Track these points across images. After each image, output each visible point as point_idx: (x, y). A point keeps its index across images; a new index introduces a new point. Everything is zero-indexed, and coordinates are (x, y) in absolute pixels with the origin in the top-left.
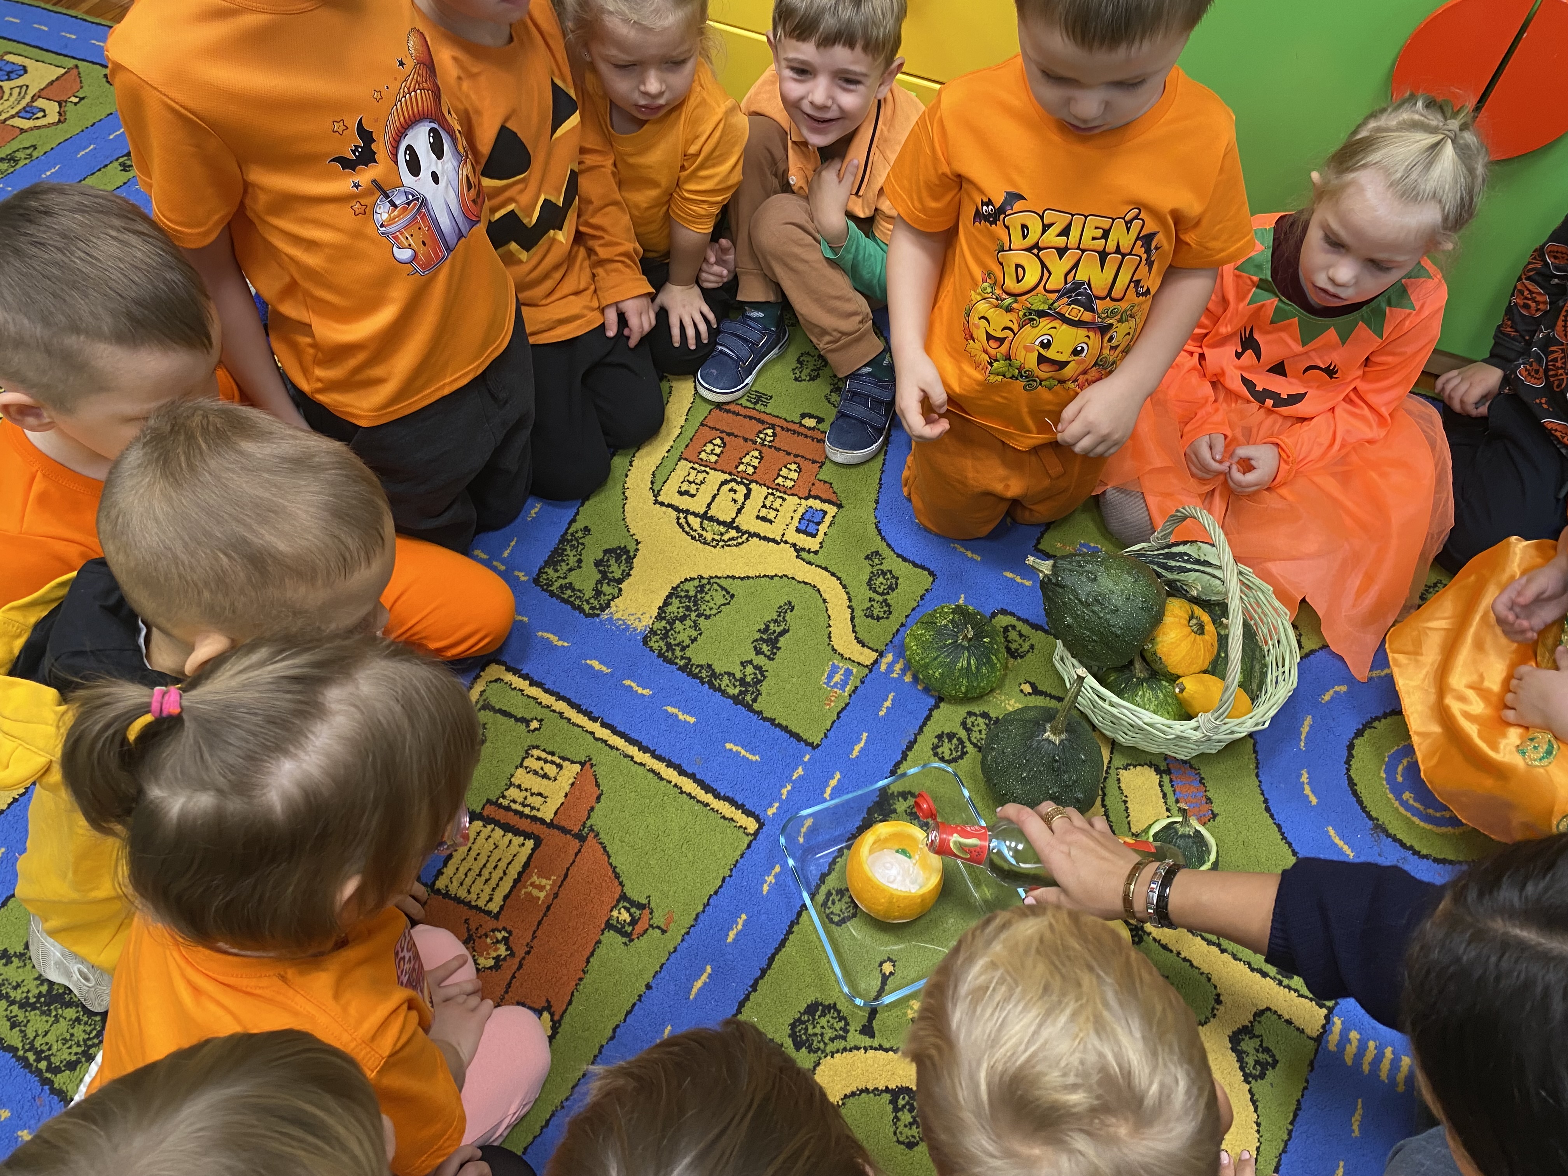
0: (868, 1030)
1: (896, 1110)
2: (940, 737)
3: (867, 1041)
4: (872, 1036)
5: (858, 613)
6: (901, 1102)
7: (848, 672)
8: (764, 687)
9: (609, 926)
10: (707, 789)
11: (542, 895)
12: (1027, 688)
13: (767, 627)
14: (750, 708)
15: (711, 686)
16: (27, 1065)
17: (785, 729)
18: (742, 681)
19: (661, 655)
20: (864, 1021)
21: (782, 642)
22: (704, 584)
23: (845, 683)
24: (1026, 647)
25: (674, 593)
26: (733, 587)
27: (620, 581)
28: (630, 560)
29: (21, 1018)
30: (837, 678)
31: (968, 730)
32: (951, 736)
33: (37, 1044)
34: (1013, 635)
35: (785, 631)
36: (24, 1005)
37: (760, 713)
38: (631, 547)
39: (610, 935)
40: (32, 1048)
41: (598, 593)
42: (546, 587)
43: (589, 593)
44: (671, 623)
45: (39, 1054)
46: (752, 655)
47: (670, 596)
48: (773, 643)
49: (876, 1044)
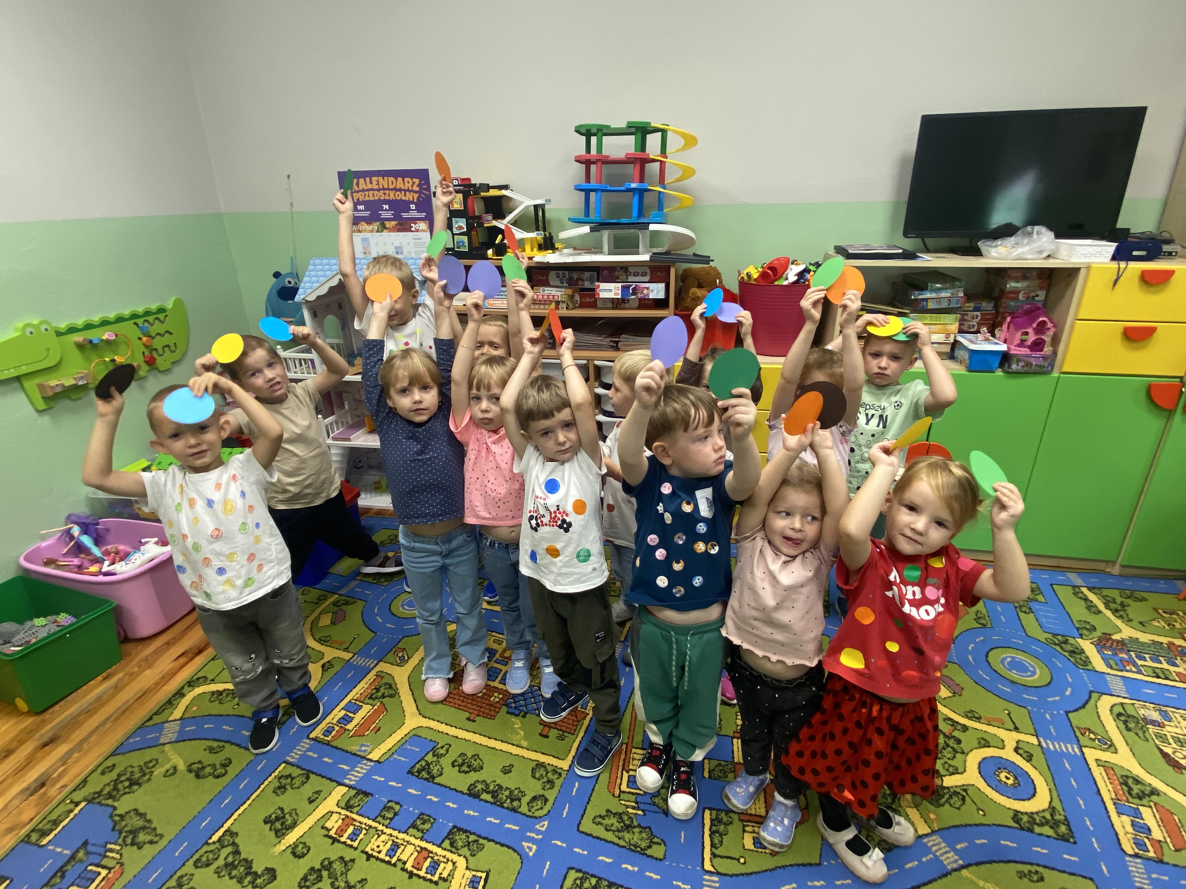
29: (620, 835)
36: (619, 831)
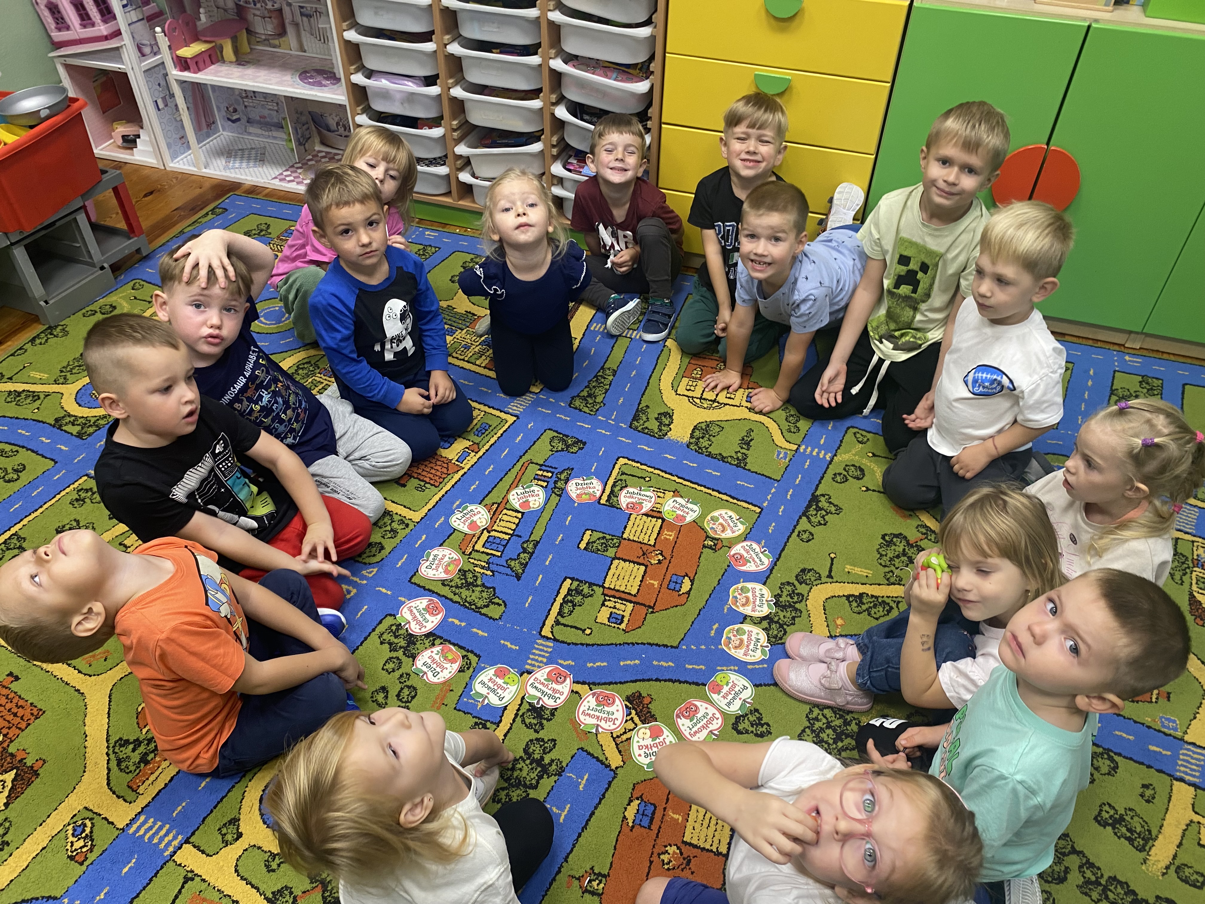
0: (830, 576)
1: (850, 602)
2: (835, 475)
3: (830, 580)
4: (832, 578)
5: (784, 431)
6: (851, 599)
7: (786, 454)
8: (748, 460)
9: (704, 546)
10: (733, 498)
11: (671, 538)
12: (871, 455)
13: (743, 439)
14: (744, 469)
15: (724, 461)
16: (466, 607)
17: (763, 475)
18: (738, 459)
19: (696, 451)
20: (827, 573)
21: (751, 443)
22: (709, 424)
23: (785, 458)
24: (865, 439)
25: (695, 428)
26: (722, 424)
27: (669, 425)
28: (671, 417)
30: (781, 456)
31: (847, 472)
32: (840, 474)
33: (468, 599)
34: (858, 436)
35: (752, 440)
37: (749, 470)
38: (670, 412)
39: (706, 550)
40: (466, 601)
41: (660, 430)
42: (636, 429)
43: (656, 430)
44: (698, 439)
45: (470, 603)
46: (739, 449)
47: (694, 429)
48: (748, 444)
49: (835, 580)
